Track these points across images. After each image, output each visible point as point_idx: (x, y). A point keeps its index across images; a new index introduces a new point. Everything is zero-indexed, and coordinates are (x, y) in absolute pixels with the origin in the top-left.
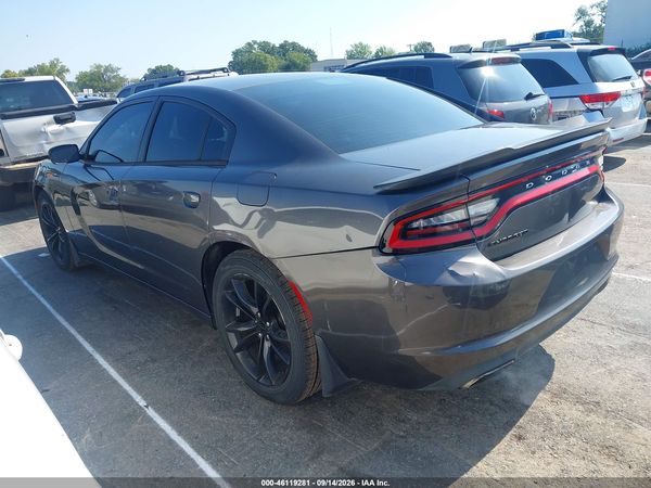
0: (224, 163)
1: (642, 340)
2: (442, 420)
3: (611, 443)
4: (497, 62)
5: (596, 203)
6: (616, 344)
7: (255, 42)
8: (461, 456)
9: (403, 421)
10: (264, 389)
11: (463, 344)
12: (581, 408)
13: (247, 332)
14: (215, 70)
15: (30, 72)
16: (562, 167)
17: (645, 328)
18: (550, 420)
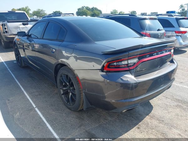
0: (63, 41)
1: (180, 104)
2: (117, 121)
3: (164, 132)
4: (151, 19)
5: (170, 63)
6: (172, 104)
7: (84, 7)
8: (121, 131)
9: (106, 120)
10: (69, 106)
11: (124, 99)
12: (158, 121)
13: (66, 90)
14: (70, 14)
15: (20, 10)
16: (159, 52)
17: (182, 101)
18: (148, 124)
